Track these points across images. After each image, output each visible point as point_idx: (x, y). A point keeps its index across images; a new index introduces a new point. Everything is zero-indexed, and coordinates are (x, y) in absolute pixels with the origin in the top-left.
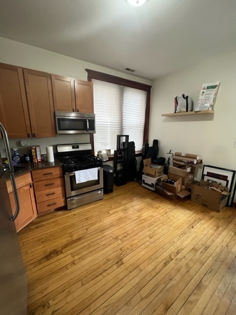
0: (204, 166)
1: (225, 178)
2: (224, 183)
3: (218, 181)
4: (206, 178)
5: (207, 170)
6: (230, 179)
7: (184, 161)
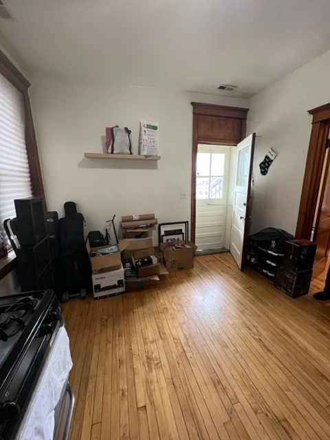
0: (160, 225)
1: (179, 232)
2: (180, 236)
3: (176, 237)
4: (165, 238)
5: (163, 229)
6: (184, 231)
7: (140, 226)
